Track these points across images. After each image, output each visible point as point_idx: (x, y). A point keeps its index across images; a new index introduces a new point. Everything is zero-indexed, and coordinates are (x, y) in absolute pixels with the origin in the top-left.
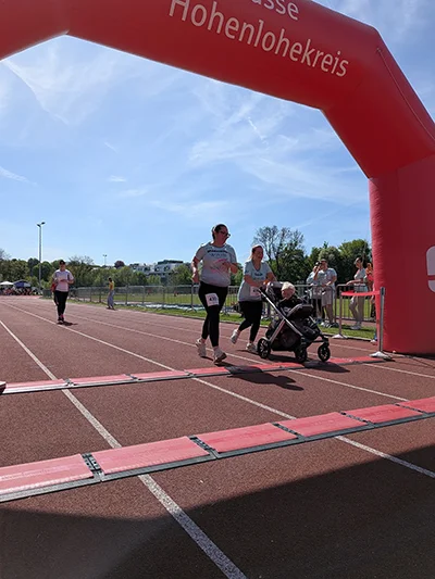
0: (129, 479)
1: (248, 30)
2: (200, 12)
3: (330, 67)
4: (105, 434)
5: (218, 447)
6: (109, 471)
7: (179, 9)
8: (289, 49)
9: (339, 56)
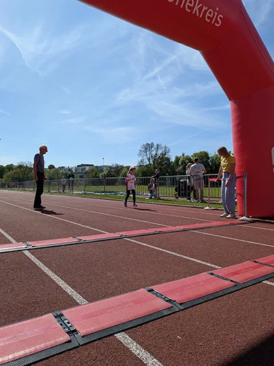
0: (107, 338)
5: (177, 297)
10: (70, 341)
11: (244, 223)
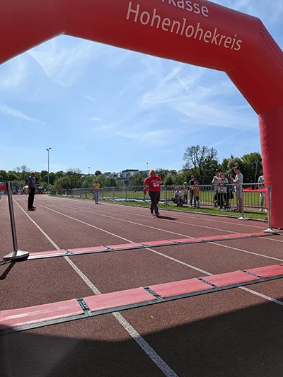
0: (107, 314)
1: (177, 25)
2: (145, 15)
3: (230, 45)
4: (91, 285)
5: (163, 294)
6: (93, 310)
7: (132, 15)
8: (203, 36)
9: (235, 38)
10: (84, 314)
11: (269, 235)
